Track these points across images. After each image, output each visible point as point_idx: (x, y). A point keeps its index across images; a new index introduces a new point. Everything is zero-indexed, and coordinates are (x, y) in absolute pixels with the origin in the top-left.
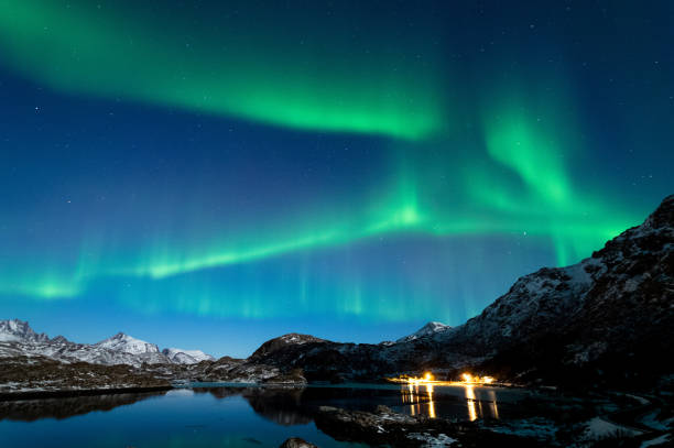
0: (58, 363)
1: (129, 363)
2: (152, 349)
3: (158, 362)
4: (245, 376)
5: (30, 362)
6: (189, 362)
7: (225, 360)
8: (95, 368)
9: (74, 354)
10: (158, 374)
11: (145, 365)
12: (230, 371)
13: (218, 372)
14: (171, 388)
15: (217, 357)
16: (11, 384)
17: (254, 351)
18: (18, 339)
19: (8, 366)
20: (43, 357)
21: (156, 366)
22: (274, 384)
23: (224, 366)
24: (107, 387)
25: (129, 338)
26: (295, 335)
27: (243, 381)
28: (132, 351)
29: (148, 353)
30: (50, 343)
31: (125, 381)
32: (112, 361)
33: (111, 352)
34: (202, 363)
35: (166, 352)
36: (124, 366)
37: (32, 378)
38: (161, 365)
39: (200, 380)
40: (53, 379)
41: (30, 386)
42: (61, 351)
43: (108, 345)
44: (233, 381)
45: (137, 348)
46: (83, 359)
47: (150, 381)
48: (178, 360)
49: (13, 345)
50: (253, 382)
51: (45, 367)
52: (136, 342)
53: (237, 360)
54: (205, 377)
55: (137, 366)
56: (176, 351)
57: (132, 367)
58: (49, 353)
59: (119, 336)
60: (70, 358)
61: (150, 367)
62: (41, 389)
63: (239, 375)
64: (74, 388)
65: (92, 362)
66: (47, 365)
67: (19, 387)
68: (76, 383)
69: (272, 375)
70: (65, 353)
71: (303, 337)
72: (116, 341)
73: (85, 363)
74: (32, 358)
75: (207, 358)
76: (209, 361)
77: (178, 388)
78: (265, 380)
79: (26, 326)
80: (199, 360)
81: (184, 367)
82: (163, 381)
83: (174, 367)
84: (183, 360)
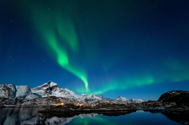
3: (130, 103)
4: (159, 106)
5: (106, 104)
6: (139, 102)
7: (149, 101)
8: (118, 105)
9: (112, 102)
10: (132, 106)
11: (128, 104)
12: (153, 105)
14: (137, 110)
15: (147, 101)
17: (159, 98)
18: (102, 99)
19: (103, 105)
20: (107, 103)
21: (131, 104)
22: (172, 109)
23: (150, 103)
24: (121, 109)
25: (121, 97)
26: (174, 91)
27: (159, 108)
28: (123, 100)
29: (127, 101)
30: (107, 100)
31: (125, 108)
32: (120, 103)
34: (143, 103)
35: (132, 100)
36: (123, 104)
38: (132, 104)
39: (144, 107)
40: (111, 107)
41: (108, 109)
42: (110, 101)
43: (118, 99)
45: (124, 99)
46: (114, 103)
47: (131, 108)
48: (135, 102)
49: (102, 100)
50: (163, 108)
51: (108, 105)
52: (123, 98)
53: (154, 101)
54: (146, 107)
56: (134, 100)
57: (125, 104)
58: (108, 102)
60: (112, 103)
61: (129, 104)
62: (110, 110)
63: (156, 106)
64: (115, 109)
65: (116, 103)
67: (106, 109)
68: (115, 108)
69: (170, 106)
70: (111, 102)
71: (177, 92)
72: (119, 98)
73: (115, 104)
75: (144, 101)
76: (145, 102)
77: (139, 110)
78: (168, 108)
79: (103, 97)
80: (142, 102)
81: (138, 104)
83: (136, 104)
84: (137, 102)
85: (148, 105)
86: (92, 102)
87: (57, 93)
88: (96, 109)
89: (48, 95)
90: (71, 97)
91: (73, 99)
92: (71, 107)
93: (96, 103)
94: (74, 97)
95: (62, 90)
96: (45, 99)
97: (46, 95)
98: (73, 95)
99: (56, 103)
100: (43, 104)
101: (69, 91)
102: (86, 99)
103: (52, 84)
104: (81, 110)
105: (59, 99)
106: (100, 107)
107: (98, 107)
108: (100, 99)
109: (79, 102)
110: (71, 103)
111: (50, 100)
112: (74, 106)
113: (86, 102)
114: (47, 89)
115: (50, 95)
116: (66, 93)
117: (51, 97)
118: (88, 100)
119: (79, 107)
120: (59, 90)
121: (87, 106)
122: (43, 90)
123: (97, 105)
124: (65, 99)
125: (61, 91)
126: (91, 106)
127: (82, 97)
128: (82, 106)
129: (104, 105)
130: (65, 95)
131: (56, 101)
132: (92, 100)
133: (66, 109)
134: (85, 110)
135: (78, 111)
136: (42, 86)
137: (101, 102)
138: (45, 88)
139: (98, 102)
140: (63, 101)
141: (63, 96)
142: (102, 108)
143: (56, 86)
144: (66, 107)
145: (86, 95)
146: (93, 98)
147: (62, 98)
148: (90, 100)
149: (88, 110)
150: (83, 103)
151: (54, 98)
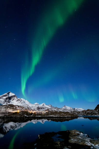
0: (57, 112)
1: (68, 111)
2: (71, 108)
3: (73, 111)
4: (95, 114)
5: (54, 112)
6: (80, 111)
7: (88, 110)
8: (63, 112)
9: (59, 110)
10: (74, 114)
11: (71, 112)
12: (91, 113)
13: (88, 113)
14: (78, 117)
15: (86, 110)
16: (53, 115)
18: (51, 108)
20: (55, 111)
21: (74, 112)
23: (89, 112)
24: (66, 116)
25: (66, 106)
27: (95, 115)
28: (68, 109)
30: (55, 108)
31: (69, 115)
32: (66, 111)
33: (64, 109)
34: (83, 111)
35: (74, 109)
36: (67, 112)
37: (55, 114)
39: (84, 115)
40: (58, 114)
41: (55, 116)
42: (57, 109)
43: (63, 108)
44: (93, 115)
45: (69, 108)
46: (61, 111)
47: (74, 115)
48: (77, 110)
51: (56, 113)
53: (91, 110)
54: (85, 115)
55: (70, 112)
56: (76, 108)
58: (56, 110)
59: (65, 106)
60: (59, 111)
61: (72, 112)
63: (93, 114)
64: (61, 116)
66: (56, 112)
68: (61, 115)
70: (58, 110)
73: (61, 112)
74: (54, 111)
75: (84, 110)
76: (84, 111)
77: (80, 117)
79: (51, 106)
81: (79, 112)
82: (76, 115)
83: (77, 112)
84: (78, 110)
85: (87, 113)
86: (43, 110)
87: (14, 102)
88: (46, 116)
89: (7, 103)
90: (26, 106)
91: (27, 107)
92: (25, 113)
93: (46, 110)
94: (28, 105)
95: (19, 100)
96: (4, 107)
97: (5, 103)
98: (27, 104)
99: (13, 110)
100: (2, 111)
101: (24, 100)
102: (38, 107)
103: (11, 94)
104: (34, 116)
105: (16, 107)
106: (49, 114)
107: (47, 114)
108: (49, 107)
109: (32, 110)
110: (26, 110)
111: (8, 107)
112: (28, 113)
113: (38, 110)
114: (6, 99)
115: (9, 104)
116: (22, 102)
117: (9, 105)
118: (40, 108)
119: (32, 114)
120: (17, 100)
121: (38, 113)
122: (3, 99)
123: (47, 113)
124: (21, 107)
125: (17, 101)
126: (42, 113)
127: (35, 105)
128: (34, 113)
129: (52, 113)
130: (21, 104)
131: (13, 108)
132: (43, 108)
133: (21, 115)
134: (37, 116)
135: (31, 117)
136: (2, 95)
137: (50, 110)
138: (5, 98)
139: (48, 110)
140: (19, 109)
141: (19, 105)
142: (50, 115)
143: (14, 96)
144: (21, 114)
145: (38, 104)
146: (44, 107)
147: (18, 106)
148: (41, 108)
149: (39, 116)
150: (35, 111)
151: (12, 106)
